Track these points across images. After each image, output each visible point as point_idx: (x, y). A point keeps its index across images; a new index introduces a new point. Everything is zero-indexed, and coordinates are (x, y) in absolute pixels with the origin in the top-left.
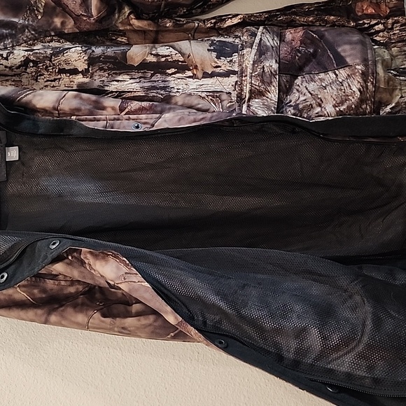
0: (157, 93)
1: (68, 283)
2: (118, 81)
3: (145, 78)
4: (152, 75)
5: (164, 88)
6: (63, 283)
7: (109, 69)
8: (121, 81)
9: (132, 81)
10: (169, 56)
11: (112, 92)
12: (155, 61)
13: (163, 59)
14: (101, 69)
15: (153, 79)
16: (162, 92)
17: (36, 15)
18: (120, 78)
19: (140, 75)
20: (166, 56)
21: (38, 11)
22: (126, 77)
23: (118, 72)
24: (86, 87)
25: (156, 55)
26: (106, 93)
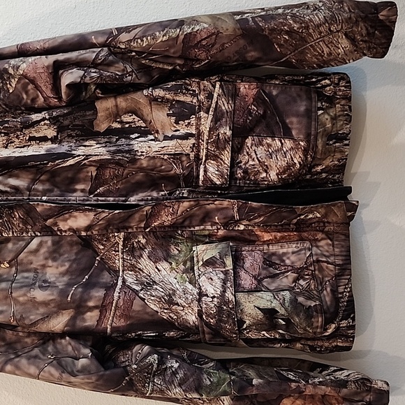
0: (123, 156)
1: (26, 334)
2: (85, 146)
3: (110, 143)
4: (117, 140)
5: (129, 151)
6: (21, 334)
7: (77, 136)
8: (88, 146)
9: (98, 146)
10: (132, 122)
11: (79, 155)
12: (120, 127)
13: (127, 126)
14: (69, 136)
15: (118, 143)
16: (127, 155)
17: (8, 89)
18: (87, 143)
19: (106, 140)
20: (129, 123)
21: (11, 85)
22: (93, 142)
23: (85, 138)
24: (54, 151)
25: (121, 122)
26: (73, 156)
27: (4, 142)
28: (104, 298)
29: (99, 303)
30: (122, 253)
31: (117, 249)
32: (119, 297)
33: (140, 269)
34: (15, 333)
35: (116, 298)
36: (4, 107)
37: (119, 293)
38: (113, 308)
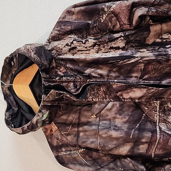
0: (162, 58)
1: (103, 155)
2: (141, 52)
3: (155, 50)
4: (159, 49)
5: (166, 55)
6: (101, 154)
7: (136, 46)
8: (142, 52)
9: (148, 52)
10: (168, 39)
11: (138, 57)
12: (160, 41)
13: (165, 40)
14: (132, 46)
15: (159, 50)
16: (165, 57)
17: (100, 20)
18: (142, 50)
19: (152, 49)
20: (166, 39)
21: (102, 18)
22: (145, 50)
23: (140, 47)
24: (123, 55)
25: (162, 39)
26: (134, 57)
27: (97, 50)
28: (151, 138)
29: (149, 141)
30: (159, 112)
31: (156, 110)
32: (160, 137)
33: (169, 122)
34: (98, 154)
35: (158, 138)
36: (98, 30)
37: (160, 135)
38: (156, 143)
